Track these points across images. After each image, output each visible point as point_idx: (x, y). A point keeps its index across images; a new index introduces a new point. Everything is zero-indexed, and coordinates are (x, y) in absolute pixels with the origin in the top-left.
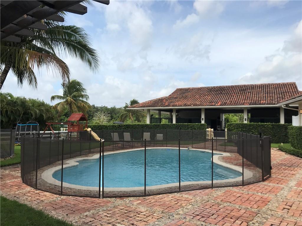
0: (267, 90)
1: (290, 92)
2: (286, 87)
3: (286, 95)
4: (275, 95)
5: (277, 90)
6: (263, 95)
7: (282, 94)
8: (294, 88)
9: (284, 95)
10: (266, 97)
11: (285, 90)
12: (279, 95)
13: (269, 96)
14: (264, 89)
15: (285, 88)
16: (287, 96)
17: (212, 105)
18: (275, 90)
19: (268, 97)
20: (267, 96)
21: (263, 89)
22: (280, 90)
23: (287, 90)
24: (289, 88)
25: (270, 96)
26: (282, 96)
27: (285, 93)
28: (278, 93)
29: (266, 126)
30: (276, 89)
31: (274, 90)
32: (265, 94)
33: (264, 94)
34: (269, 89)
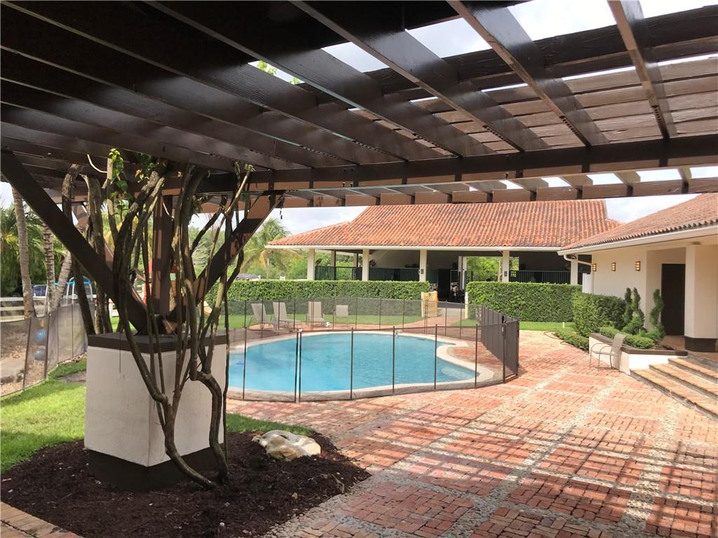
0: (549, 214)
1: (592, 220)
2: (587, 208)
3: (583, 227)
4: (563, 226)
5: (569, 214)
6: (542, 224)
7: (576, 225)
8: (600, 211)
9: (580, 226)
10: (545, 229)
11: (584, 216)
12: (571, 226)
13: (552, 227)
14: (546, 212)
15: (583, 211)
16: (585, 229)
17: (442, 245)
18: (565, 214)
19: (550, 229)
20: (548, 227)
21: (543, 213)
22: (573, 214)
23: (588, 215)
24: (591, 211)
25: (554, 229)
26: (576, 230)
27: (582, 223)
28: (569, 221)
29: (541, 288)
30: (567, 213)
31: (563, 214)
32: (546, 222)
33: (544, 223)
34: (554, 213)
